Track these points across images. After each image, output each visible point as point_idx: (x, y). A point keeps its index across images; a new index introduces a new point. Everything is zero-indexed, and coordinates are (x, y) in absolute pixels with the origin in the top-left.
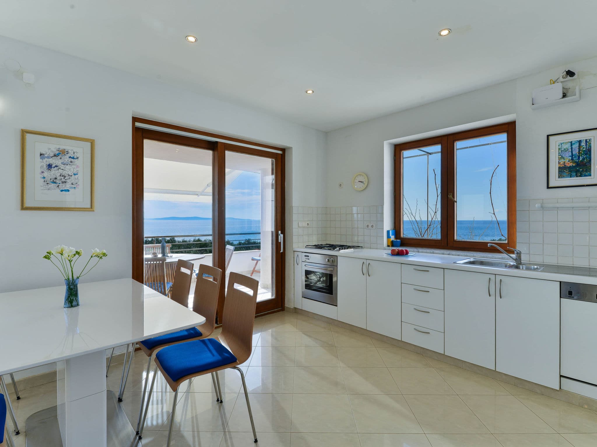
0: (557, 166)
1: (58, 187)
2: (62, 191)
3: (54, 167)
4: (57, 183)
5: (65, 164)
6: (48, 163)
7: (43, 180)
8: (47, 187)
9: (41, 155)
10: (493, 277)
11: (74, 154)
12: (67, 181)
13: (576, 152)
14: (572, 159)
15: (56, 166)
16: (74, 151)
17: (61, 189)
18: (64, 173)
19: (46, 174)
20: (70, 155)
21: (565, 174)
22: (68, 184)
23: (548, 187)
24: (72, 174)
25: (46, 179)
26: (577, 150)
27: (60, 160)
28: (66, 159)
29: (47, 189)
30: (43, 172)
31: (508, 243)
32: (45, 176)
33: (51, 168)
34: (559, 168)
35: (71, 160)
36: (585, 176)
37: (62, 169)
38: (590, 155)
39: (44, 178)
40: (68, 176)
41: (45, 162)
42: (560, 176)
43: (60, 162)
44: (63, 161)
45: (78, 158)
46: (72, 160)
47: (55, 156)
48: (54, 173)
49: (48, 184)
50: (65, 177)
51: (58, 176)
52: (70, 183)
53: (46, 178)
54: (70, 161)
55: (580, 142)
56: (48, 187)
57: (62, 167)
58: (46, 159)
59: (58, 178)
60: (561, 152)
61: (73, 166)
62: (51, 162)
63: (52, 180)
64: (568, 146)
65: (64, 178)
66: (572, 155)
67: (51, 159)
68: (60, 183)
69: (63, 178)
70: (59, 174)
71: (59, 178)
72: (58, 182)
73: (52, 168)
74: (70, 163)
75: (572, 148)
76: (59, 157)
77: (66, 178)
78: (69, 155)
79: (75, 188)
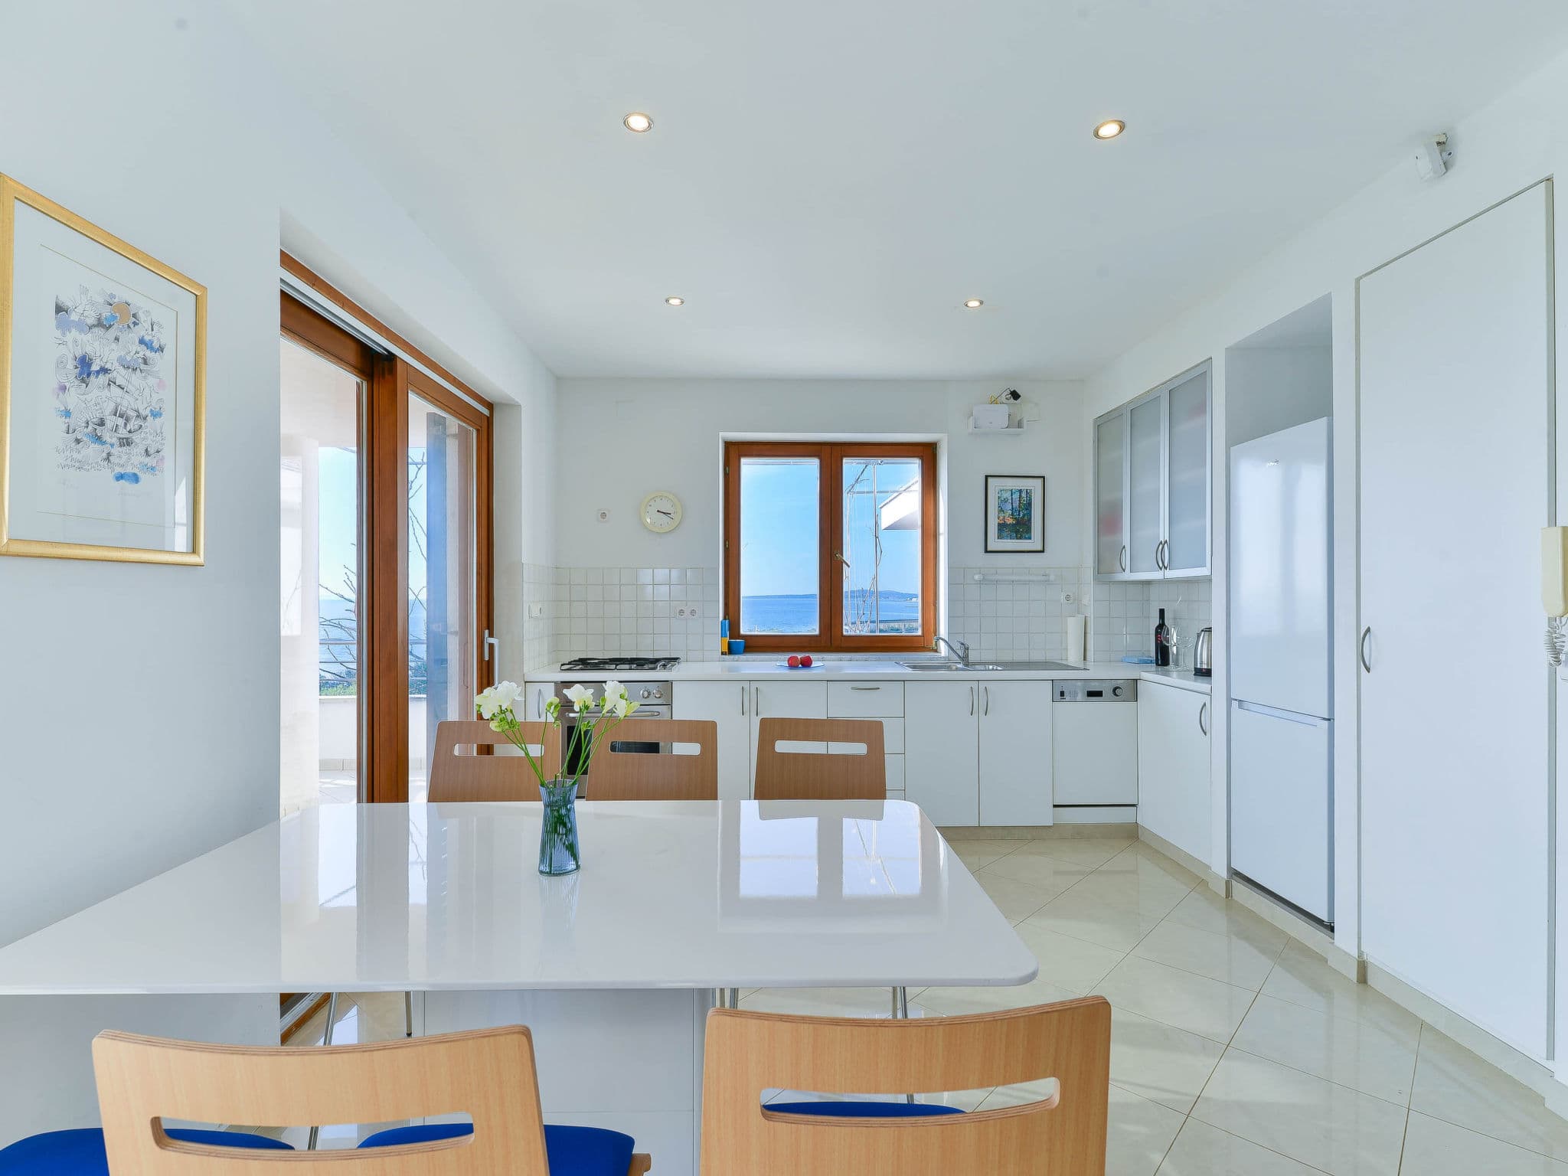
0: (997, 521)
1: (109, 461)
2: (120, 477)
3: (98, 372)
4: (104, 443)
5: (128, 368)
6: (79, 354)
7: (61, 423)
8: (75, 455)
9: (59, 309)
10: (975, 685)
11: (152, 330)
12: (135, 437)
13: (1016, 504)
14: (1012, 514)
15: (104, 370)
16: (154, 320)
17: (118, 470)
18: (127, 403)
19: (74, 398)
20: (142, 333)
21: (1005, 534)
22: (135, 451)
23: (986, 551)
24: (147, 412)
25: (72, 421)
26: (1018, 502)
27: (114, 346)
28: (130, 346)
29: (77, 464)
30: (63, 388)
31: (923, 636)
32: (71, 407)
33: (89, 375)
34: (999, 525)
35: (144, 351)
36: (1026, 538)
37: (119, 386)
38: (1031, 511)
39: (67, 413)
40: (138, 416)
41: (70, 345)
42: (1000, 537)
43: (114, 356)
44: (123, 353)
45: (161, 349)
46: (148, 354)
47: (100, 324)
48: (97, 398)
49: (78, 441)
50: (127, 420)
51: (107, 413)
52: (141, 449)
53: (73, 416)
54: (141, 355)
55: (1020, 491)
56: (79, 457)
57: (120, 375)
58: (74, 334)
59: (109, 424)
60: (1002, 502)
61: (151, 381)
62: (89, 350)
63: (90, 428)
64: (1007, 495)
65: (126, 424)
66: (1012, 508)
67: (90, 335)
68: (112, 445)
69: (121, 422)
70: (111, 406)
71: (111, 421)
72: (107, 437)
73: (92, 378)
74: (143, 366)
75: (1012, 499)
76: (112, 333)
77: (133, 424)
78: (141, 331)
79: (153, 468)
